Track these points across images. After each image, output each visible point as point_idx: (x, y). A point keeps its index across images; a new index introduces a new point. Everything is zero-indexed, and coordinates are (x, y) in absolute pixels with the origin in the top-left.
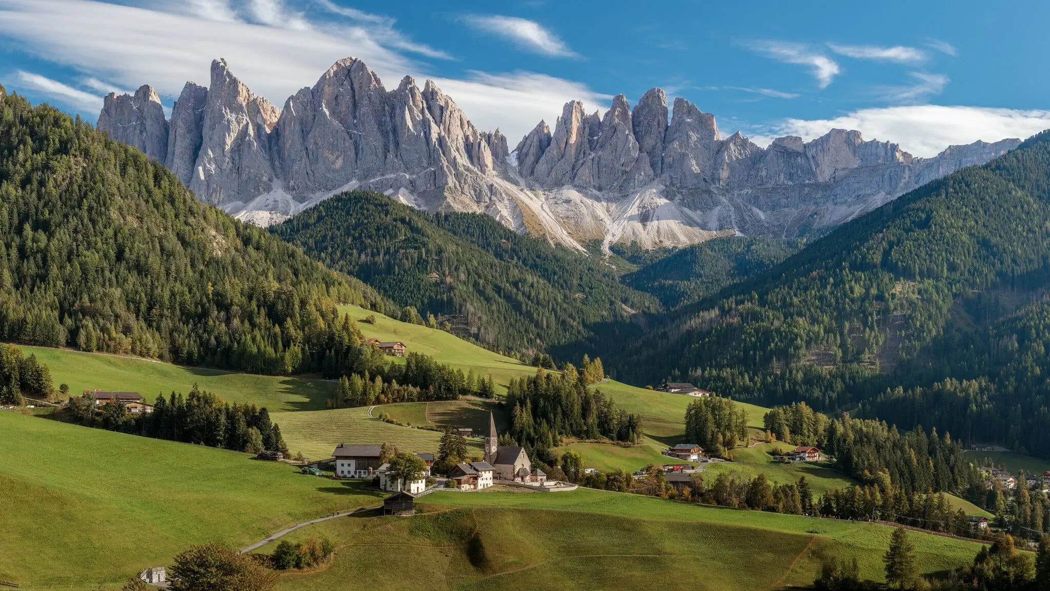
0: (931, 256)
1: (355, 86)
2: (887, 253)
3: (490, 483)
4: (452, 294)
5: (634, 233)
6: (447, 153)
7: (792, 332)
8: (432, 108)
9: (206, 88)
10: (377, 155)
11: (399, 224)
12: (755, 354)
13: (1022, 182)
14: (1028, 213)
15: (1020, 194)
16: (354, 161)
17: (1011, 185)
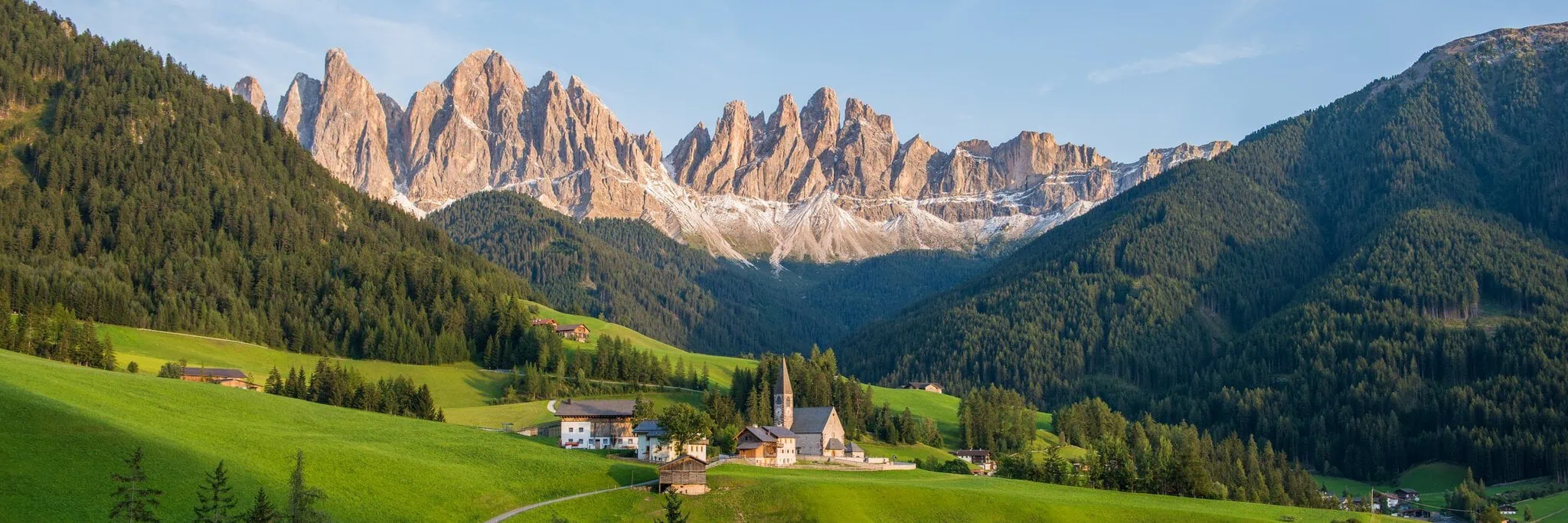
0: (1170, 253)
1: (490, 80)
2: (1120, 250)
3: (792, 458)
4: (611, 304)
5: (806, 246)
6: (594, 156)
7: (1022, 339)
8: (578, 107)
9: (318, 82)
11: (547, 226)
12: (981, 365)
13: (1257, 175)
14: (1271, 209)
15: (1257, 189)
16: (488, 165)
17: (1247, 179)
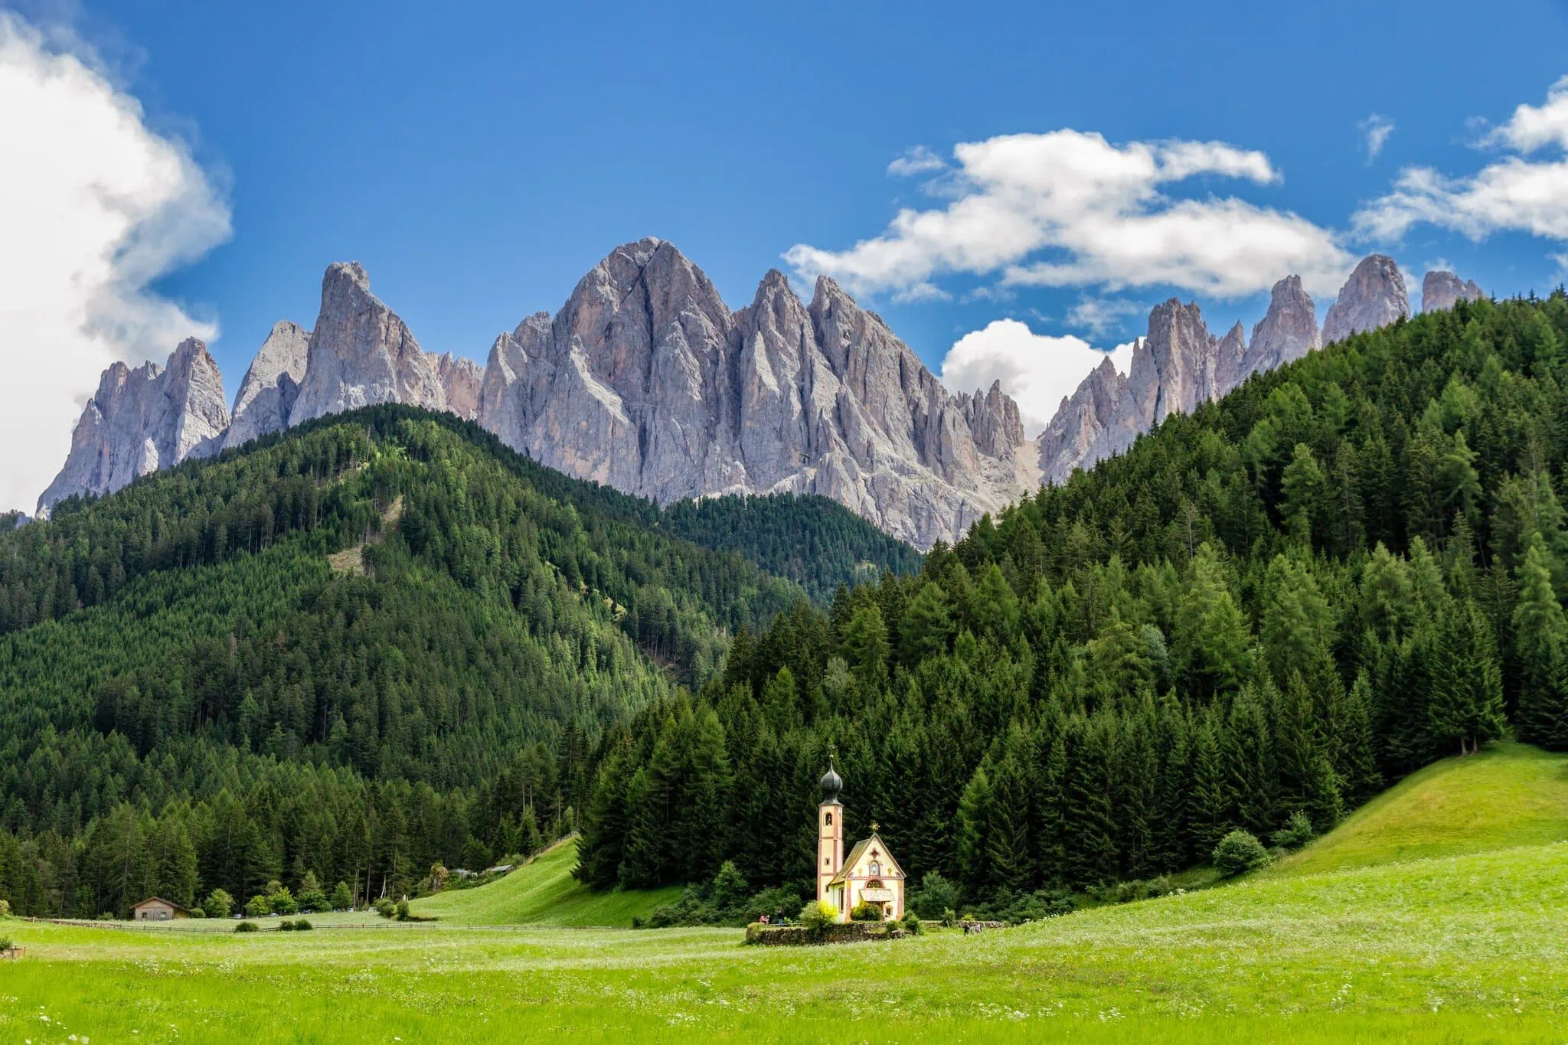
1: (652, 301)
6: (851, 435)
8: (827, 339)
10: (686, 452)
16: (634, 472)
